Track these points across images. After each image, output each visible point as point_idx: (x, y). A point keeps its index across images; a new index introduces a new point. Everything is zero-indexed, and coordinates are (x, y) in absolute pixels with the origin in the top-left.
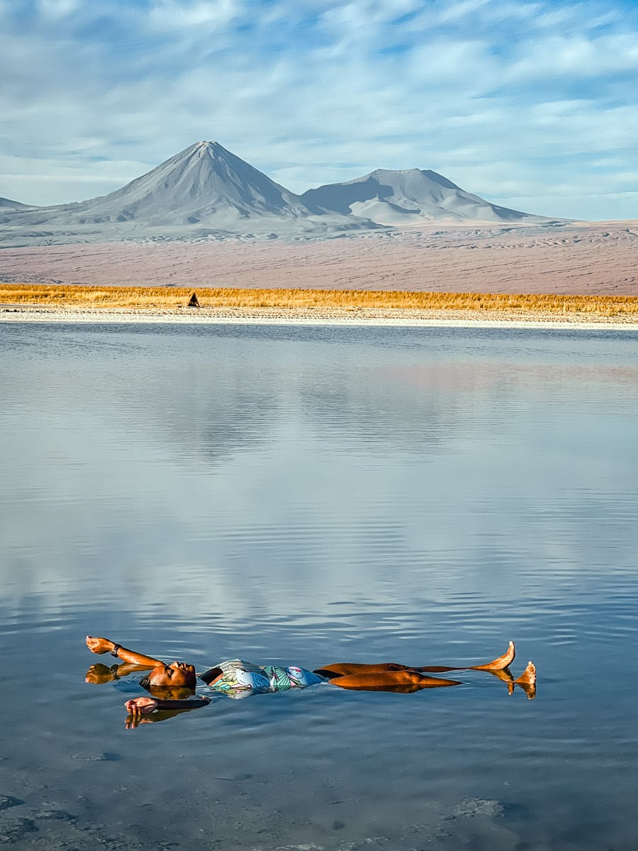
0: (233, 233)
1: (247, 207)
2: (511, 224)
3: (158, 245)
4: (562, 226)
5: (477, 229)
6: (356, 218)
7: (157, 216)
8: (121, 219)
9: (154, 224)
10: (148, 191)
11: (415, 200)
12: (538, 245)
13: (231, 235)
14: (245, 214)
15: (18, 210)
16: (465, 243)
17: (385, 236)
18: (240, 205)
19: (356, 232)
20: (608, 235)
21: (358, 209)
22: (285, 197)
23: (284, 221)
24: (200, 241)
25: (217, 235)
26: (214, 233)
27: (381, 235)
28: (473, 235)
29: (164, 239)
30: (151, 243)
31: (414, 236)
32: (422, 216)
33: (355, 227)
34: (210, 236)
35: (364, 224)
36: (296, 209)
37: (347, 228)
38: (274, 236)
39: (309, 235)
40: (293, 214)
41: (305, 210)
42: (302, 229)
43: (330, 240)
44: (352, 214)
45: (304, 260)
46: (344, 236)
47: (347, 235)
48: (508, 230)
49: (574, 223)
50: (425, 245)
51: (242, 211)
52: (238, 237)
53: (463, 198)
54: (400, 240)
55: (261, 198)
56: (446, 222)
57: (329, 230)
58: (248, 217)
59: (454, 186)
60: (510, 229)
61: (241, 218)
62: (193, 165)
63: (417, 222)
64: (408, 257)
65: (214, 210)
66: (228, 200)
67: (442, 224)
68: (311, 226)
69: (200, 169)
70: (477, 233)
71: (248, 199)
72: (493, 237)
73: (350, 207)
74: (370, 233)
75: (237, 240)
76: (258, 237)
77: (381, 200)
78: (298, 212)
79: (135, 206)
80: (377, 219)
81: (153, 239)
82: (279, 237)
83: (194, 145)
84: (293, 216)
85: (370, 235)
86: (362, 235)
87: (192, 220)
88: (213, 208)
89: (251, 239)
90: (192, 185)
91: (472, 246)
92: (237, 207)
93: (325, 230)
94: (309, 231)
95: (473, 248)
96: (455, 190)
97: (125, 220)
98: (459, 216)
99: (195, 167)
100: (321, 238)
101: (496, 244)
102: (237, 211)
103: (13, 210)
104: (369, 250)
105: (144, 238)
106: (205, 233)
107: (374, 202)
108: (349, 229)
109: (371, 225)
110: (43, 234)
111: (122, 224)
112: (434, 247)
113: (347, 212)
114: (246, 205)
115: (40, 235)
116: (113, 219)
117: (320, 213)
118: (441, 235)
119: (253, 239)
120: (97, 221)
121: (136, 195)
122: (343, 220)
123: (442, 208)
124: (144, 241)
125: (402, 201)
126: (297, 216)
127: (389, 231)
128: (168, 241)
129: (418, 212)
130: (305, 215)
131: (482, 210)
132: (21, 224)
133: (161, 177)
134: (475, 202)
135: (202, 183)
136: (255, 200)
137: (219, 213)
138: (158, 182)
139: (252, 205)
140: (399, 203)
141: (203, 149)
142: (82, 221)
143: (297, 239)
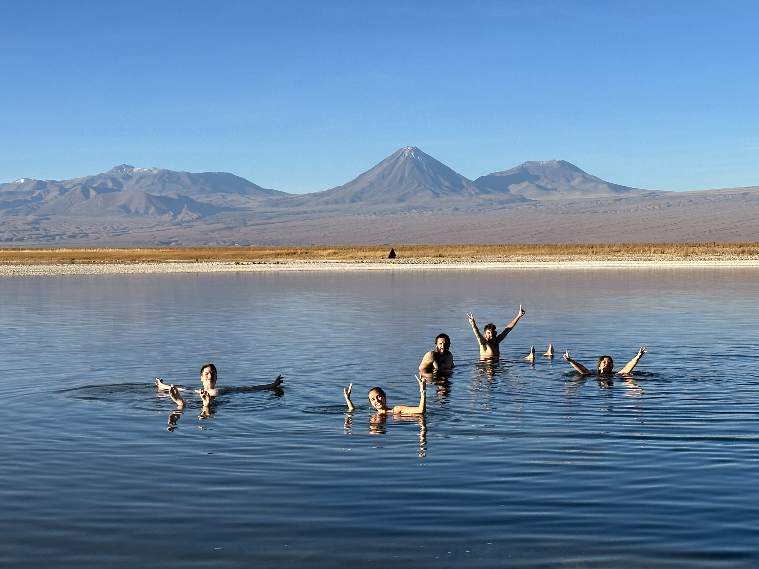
0: (429, 208)
1: (438, 190)
2: (622, 195)
3: (378, 217)
4: (658, 195)
5: (597, 199)
6: (513, 195)
7: (377, 198)
8: (353, 201)
9: (375, 203)
10: (370, 181)
11: (553, 181)
12: (641, 209)
13: (427, 210)
14: (436, 195)
15: (284, 197)
16: (590, 209)
17: (533, 207)
18: (433, 189)
19: (513, 205)
20: (691, 201)
21: (513, 189)
22: (463, 182)
23: (464, 199)
24: (406, 214)
25: (418, 210)
26: (416, 208)
27: (530, 206)
28: (595, 204)
29: (382, 213)
30: (373, 217)
31: (553, 206)
32: (559, 192)
33: (512, 201)
34: (413, 211)
35: (518, 199)
36: (471, 190)
37: (507, 202)
38: (456, 209)
39: (480, 208)
40: (469, 194)
41: (477, 191)
42: (476, 203)
43: (495, 211)
44: (510, 192)
45: (477, 225)
46: (504, 208)
47: (507, 207)
48: (619, 200)
49: (666, 194)
50: (561, 212)
51: (434, 193)
52: (432, 211)
53: (586, 178)
54: (544, 209)
55: (447, 184)
56: (576, 196)
57: (494, 203)
58: (439, 197)
59: (580, 171)
60: (621, 199)
61: (434, 197)
62: (400, 163)
63: (555, 197)
64: (550, 221)
65: (416, 193)
66: (424, 186)
67: (572, 197)
68: (481, 202)
69: (405, 165)
70: (597, 203)
71: (438, 184)
72: (609, 204)
73: (509, 188)
74: (522, 205)
75: (431, 213)
76: (446, 210)
77: (530, 182)
78: (473, 193)
79: (362, 192)
80: (527, 195)
81: (375, 213)
82: (460, 210)
83: (401, 150)
84: (469, 195)
85: (522, 206)
86: (517, 207)
87: (401, 200)
88: (415, 192)
89: (440, 212)
90: (400, 177)
91: (594, 212)
92: (431, 190)
93: (491, 204)
94: (481, 205)
95: (595, 213)
96: (581, 174)
97: (355, 201)
98: (584, 191)
99: (402, 164)
100: (489, 210)
101: (611, 210)
102: (431, 193)
103: (282, 197)
104: (522, 217)
105: (368, 213)
106: (409, 209)
107: (525, 184)
108: (508, 203)
109: (523, 200)
110: (301, 213)
111: (354, 204)
112: (568, 213)
113: (506, 191)
114: (437, 188)
115: (299, 214)
116: (347, 201)
117: (488, 193)
118: (573, 205)
119: (442, 211)
120: (337, 202)
121: (363, 185)
122: (504, 197)
123: (573, 186)
124: (368, 215)
125: (544, 182)
126: (472, 195)
127: (536, 203)
128: (385, 214)
129: (556, 190)
130: (477, 194)
131: (601, 186)
132: (287, 207)
133: (380, 171)
134: (596, 182)
135: (407, 175)
136: (443, 185)
137: (419, 194)
138: (377, 176)
139: (441, 188)
140: (543, 184)
141: (407, 151)
142: (327, 203)
143: (473, 211)
